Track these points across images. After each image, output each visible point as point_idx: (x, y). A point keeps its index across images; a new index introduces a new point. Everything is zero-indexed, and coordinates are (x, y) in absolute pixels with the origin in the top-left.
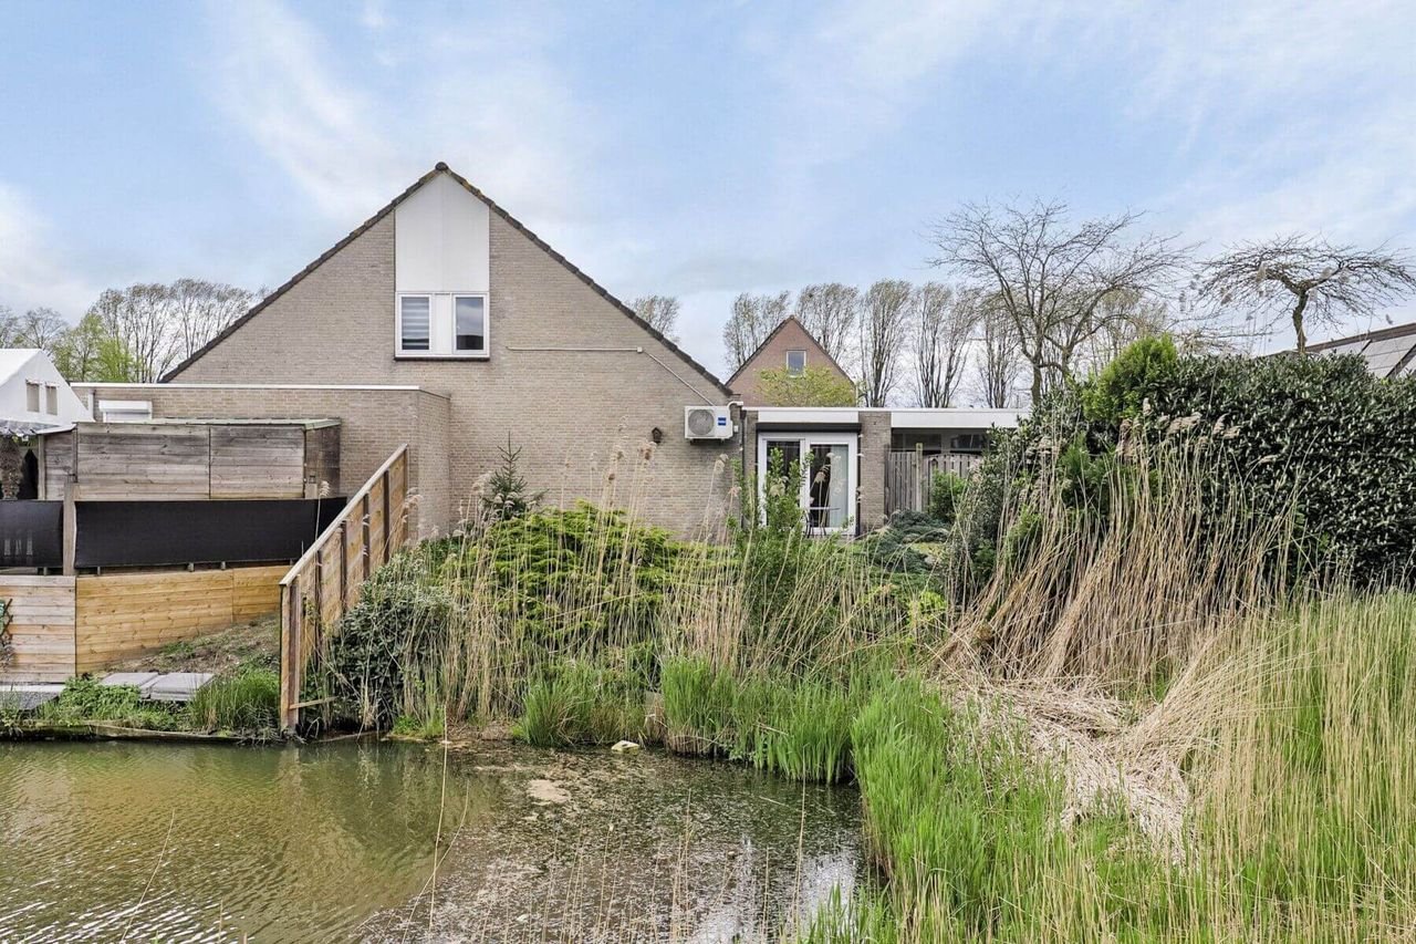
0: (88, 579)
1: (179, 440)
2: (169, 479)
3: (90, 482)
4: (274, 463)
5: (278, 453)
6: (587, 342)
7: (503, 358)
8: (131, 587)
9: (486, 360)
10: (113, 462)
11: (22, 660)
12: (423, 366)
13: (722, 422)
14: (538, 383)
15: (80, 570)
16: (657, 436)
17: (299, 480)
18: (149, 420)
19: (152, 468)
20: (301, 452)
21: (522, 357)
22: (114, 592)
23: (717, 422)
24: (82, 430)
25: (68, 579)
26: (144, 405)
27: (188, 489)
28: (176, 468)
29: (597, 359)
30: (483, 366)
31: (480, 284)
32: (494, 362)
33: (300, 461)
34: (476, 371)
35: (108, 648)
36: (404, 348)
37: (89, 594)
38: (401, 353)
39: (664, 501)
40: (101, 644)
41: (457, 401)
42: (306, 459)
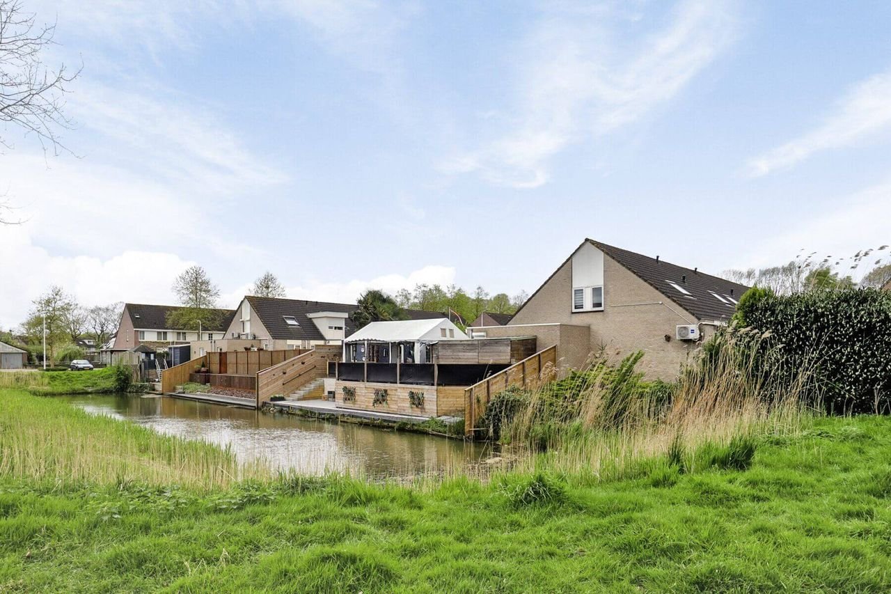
0: (441, 387)
1: (469, 345)
2: (465, 357)
3: (442, 358)
4: (500, 352)
5: (501, 348)
6: (640, 301)
7: (609, 310)
8: (453, 390)
9: (602, 311)
10: (449, 352)
11: (426, 411)
12: (580, 315)
13: (693, 331)
14: (621, 319)
15: (438, 385)
16: (668, 339)
17: (509, 357)
18: (485, 338)
19: (460, 354)
20: (510, 348)
21: (616, 309)
22: (448, 392)
23: (690, 331)
24: (440, 343)
25: (435, 387)
26: (482, 334)
27: (471, 360)
28: (468, 354)
29: (644, 308)
30: (601, 313)
31: (600, 283)
32: (605, 312)
33: (509, 351)
34: (599, 315)
35: (446, 409)
36: (575, 308)
37: (441, 392)
38: (574, 310)
39: (671, 366)
40: (445, 408)
41: (592, 327)
42: (511, 350)
